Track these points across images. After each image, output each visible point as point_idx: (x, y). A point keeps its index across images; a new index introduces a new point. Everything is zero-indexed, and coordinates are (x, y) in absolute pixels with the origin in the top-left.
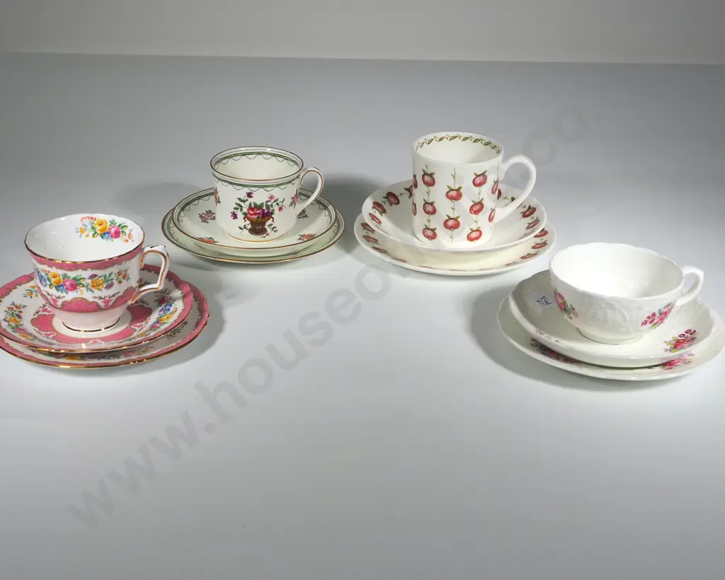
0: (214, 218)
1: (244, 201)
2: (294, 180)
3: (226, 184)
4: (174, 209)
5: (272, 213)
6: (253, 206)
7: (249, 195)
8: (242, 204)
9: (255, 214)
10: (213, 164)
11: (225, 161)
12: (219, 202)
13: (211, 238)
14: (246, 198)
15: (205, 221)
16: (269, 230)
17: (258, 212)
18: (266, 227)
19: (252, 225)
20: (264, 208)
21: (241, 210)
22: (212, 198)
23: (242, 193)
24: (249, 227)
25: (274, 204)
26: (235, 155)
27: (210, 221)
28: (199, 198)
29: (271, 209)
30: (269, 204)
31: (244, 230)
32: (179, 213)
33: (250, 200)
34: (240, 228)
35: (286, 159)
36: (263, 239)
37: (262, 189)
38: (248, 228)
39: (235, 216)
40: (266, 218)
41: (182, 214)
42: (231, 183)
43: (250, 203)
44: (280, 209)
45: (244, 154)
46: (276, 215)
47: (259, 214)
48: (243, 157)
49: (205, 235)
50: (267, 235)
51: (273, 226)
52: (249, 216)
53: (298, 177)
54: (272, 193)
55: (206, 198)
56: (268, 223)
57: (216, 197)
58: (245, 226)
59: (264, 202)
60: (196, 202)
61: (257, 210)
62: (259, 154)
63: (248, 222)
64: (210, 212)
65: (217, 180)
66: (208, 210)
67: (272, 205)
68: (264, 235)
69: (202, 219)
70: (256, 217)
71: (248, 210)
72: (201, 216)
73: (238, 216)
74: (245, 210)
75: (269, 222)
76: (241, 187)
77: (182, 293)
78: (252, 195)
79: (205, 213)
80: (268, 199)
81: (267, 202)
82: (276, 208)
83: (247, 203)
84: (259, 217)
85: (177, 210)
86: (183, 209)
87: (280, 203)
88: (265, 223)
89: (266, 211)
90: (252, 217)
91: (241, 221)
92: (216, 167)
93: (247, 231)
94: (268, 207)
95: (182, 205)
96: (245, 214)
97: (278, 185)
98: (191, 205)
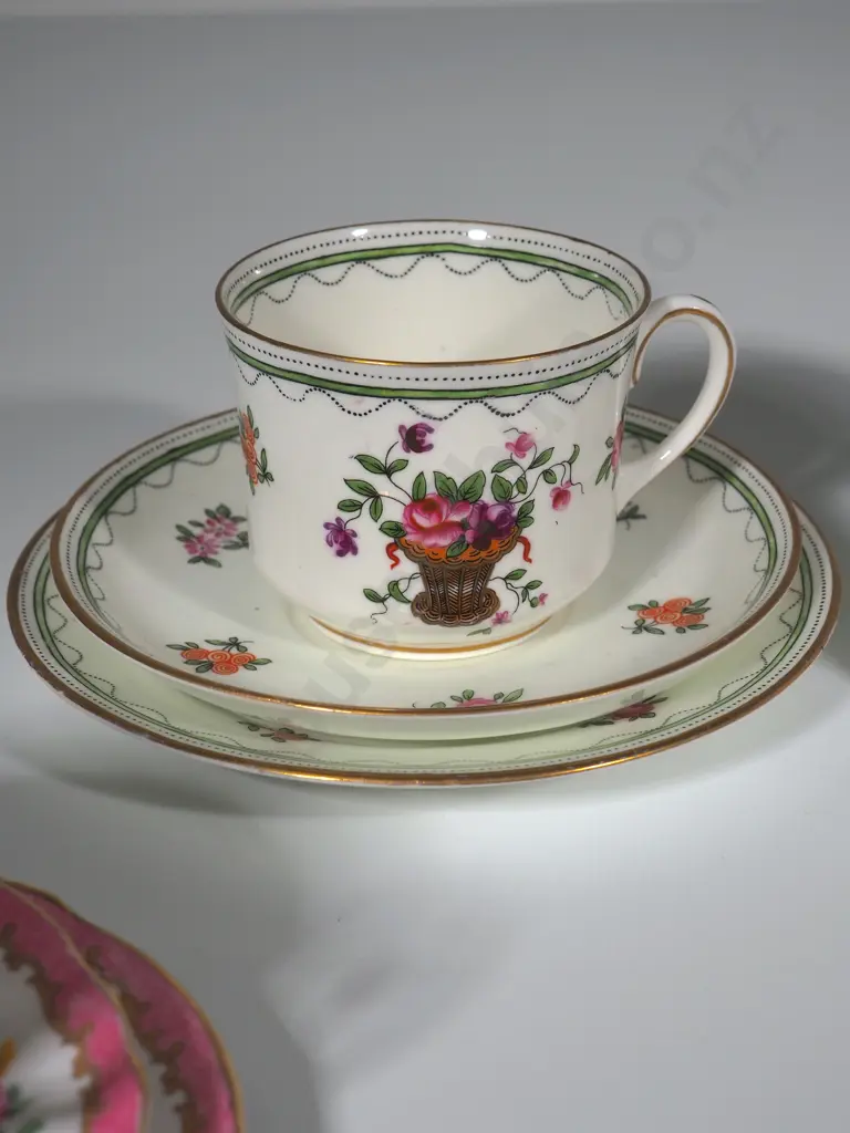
0: (244, 542)
1: (388, 471)
2: (615, 357)
3: (297, 389)
4: (60, 517)
5: (525, 517)
6: (431, 490)
7: (415, 439)
8: (379, 482)
9: (444, 528)
10: (229, 304)
11: (280, 289)
12: (266, 476)
13: (234, 643)
14: (399, 453)
15: (203, 559)
16: (507, 600)
17: (456, 518)
18: (495, 585)
19: (428, 581)
20: (487, 497)
21: (376, 512)
22: (232, 452)
23: (381, 430)
24: (418, 587)
25: (532, 476)
26: (325, 261)
27: (224, 556)
28: (174, 456)
29: (519, 499)
30: (511, 475)
31: (391, 602)
32: (88, 532)
33: (419, 463)
34: (372, 596)
35: (554, 266)
36: (481, 638)
37: (477, 408)
38: (410, 596)
39: (343, 541)
40: (495, 545)
41: (101, 534)
42: (320, 385)
43: (419, 480)
44: (560, 497)
45: (363, 257)
46: (543, 527)
47: (463, 526)
48: (360, 268)
49: (208, 627)
50: (500, 620)
51: (524, 581)
52: (411, 538)
53: (630, 344)
54: (525, 422)
55: (206, 454)
56: (504, 566)
57: (249, 454)
58: (394, 585)
59: (487, 470)
60: (160, 476)
61: (455, 508)
62: (428, 251)
63: (408, 567)
64: (224, 512)
65: (251, 373)
66: (213, 507)
67: (522, 483)
68: (487, 623)
69: (190, 547)
70: (445, 541)
71: (409, 510)
72: (186, 537)
73: (358, 542)
74: (394, 512)
75: (510, 562)
76: (372, 403)
77: (79, 1068)
78: (429, 438)
79: (203, 518)
80: (506, 454)
81: (497, 469)
82: (542, 494)
83: (405, 479)
84: (461, 541)
85: (80, 515)
86: (103, 510)
87: (558, 471)
88: (489, 568)
89: (494, 513)
90: (430, 541)
91: (373, 562)
92: (242, 315)
93: (405, 609)
94: (504, 493)
95: (102, 489)
96: (393, 530)
97: (553, 385)
98: (140, 489)
